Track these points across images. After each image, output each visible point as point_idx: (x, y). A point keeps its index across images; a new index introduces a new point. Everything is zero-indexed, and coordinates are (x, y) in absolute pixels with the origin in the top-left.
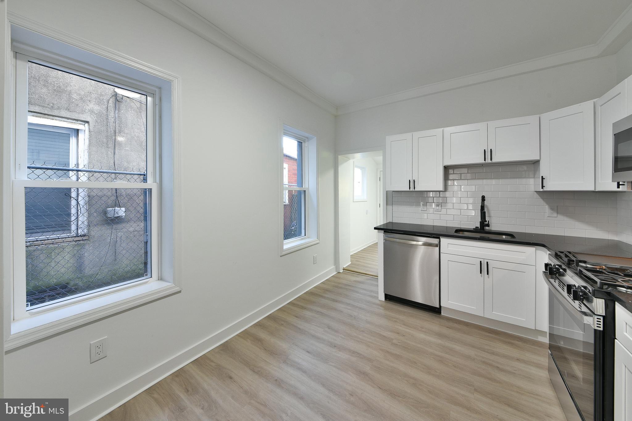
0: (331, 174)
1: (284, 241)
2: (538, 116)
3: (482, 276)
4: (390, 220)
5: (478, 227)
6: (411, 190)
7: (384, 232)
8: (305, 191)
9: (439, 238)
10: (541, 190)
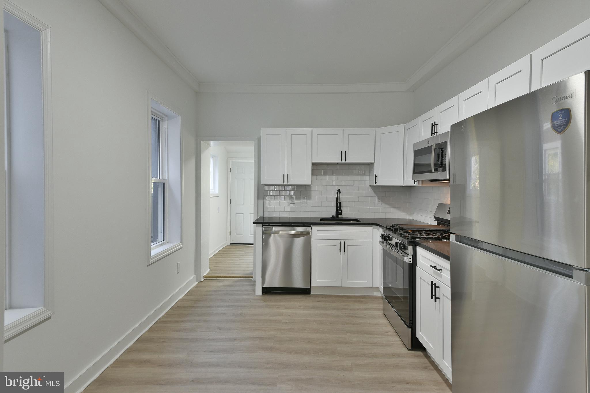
0: (192, 163)
1: (152, 244)
2: (374, 129)
3: (340, 254)
4: (261, 215)
5: (334, 216)
6: (285, 184)
7: (263, 226)
8: (164, 183)
9: (310, 226)
10: (375, 185)
